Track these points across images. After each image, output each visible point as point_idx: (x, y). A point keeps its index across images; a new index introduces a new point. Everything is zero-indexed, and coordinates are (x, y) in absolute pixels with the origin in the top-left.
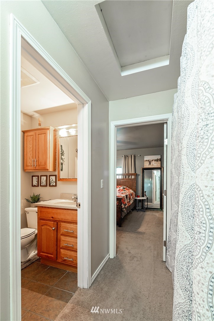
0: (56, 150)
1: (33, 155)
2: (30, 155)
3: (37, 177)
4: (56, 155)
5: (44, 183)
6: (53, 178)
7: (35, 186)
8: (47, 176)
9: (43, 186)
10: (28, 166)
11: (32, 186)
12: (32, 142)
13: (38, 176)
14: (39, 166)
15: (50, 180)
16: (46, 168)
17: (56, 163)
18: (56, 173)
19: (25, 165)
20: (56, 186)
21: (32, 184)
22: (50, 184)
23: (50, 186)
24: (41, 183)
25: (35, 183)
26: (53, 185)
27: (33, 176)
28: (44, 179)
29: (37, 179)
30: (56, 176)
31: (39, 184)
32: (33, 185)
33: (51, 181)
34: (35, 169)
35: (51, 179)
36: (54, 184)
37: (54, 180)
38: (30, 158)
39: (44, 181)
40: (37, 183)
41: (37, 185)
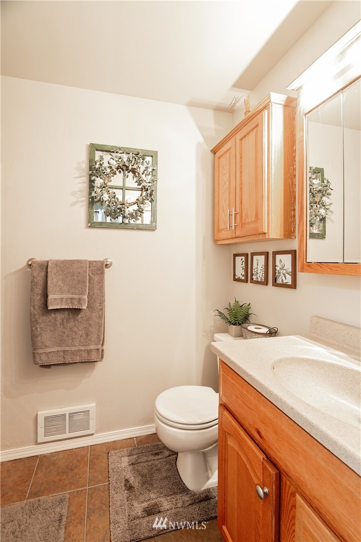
0: (294, 169)
1: (229, 200)
2: (225, 201)
3: (244, 258)
4: (293, 184)
5: (260, 275)
6: (285, 261)
7: (239, 280)
8: (267, 254)
9: (257, 282)
10: (221, 230)
11: (235, 280)
12: (227, 167)
13: (247, 254)
14: (242, 225)
15: (274, 266)
16: (260, 231)
17: (294, 210)
18: (294, 245)
19: (216, 228)
20: (294, 286)
21: (235, 275)
22: (275, 280)
23: (275, 284)
24: (252, 275)
25: (240, 272)
26: (285, 281)
27: (235, 255)
28: (259, 261)
29: (244, 263)
30: (293, 253)
31: (248, 278)
32: (236, 277)
33: (277, 268)
34: (234, 236)
35: (278, 263)
36: (288, 280)
37: (288, 267)
38: (223, 210)
39: (260, 268)
40: (243, 273)
41: (243, 278)
